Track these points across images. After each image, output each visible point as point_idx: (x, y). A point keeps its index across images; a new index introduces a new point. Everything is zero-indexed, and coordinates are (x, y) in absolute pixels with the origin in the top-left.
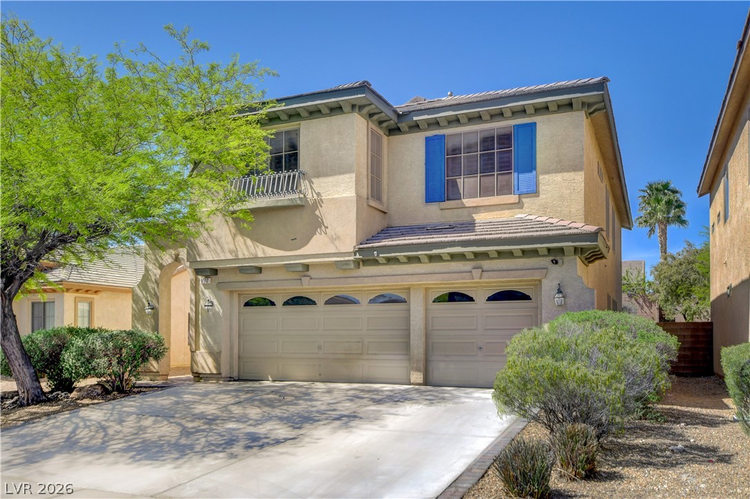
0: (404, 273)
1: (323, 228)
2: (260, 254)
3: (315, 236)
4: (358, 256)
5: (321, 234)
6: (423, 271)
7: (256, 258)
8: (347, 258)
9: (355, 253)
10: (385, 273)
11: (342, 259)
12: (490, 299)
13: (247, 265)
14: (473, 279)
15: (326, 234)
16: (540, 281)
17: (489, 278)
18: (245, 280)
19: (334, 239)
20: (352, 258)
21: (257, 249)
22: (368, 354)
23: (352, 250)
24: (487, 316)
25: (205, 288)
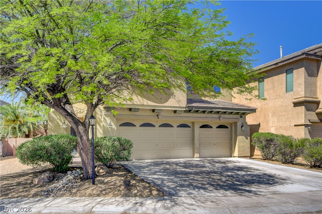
0: (197, 116)
1: (174, 96)
2: (145, 104)
3: (170, 99)
4: (187, 109)
5: (173, 98)
6: (203, 117)
7: (143, 105)
8: (183, 109)
9: (186, 108)
10: (190, 116)
11: (181, 109)
12: (217, 128)
13: (138, 107)
14: (220, 120)
15: (175, 99)
16: (237, 122)
17: (224, 120)
18: (128, 114)
19: (179, 101)
20: (185, 109)
21: (144, 101)
22: (177, 147)
23: (185, 106)
24: (216, 133)
25: (106, 116)
